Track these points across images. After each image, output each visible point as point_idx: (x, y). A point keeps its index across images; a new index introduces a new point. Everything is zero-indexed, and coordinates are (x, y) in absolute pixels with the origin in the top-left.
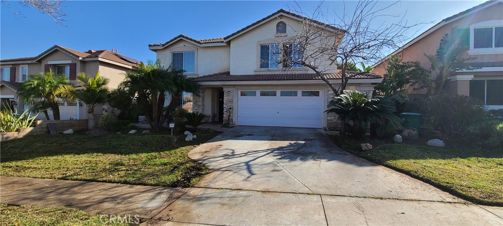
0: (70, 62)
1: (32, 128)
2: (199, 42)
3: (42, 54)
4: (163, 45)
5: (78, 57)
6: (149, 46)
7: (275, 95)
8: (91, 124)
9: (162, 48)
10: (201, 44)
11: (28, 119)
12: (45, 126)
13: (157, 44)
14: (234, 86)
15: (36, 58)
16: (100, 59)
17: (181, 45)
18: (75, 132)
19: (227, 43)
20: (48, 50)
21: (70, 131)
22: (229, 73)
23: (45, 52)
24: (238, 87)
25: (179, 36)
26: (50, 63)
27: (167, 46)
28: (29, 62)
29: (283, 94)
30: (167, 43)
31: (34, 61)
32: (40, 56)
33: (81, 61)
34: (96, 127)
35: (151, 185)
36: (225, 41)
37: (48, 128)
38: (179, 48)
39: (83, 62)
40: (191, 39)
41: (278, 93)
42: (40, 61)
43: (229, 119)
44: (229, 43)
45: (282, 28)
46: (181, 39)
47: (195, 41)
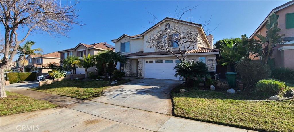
0: (84, 50)
1: (65, 77)
2: (131, 37)
3: (76, 47)
4: (117, 40)
5: (87, 47)
6: (112, 40)
7: (162, 62)
8: (86, 76)
9: (117, 41)
10: (132, 38)
11: (64, 74)
12: (69, 76)
13: (115, 39)
14: (143, 58)
15: (74, 49)
16: (94, 48)
17: (124, 39)
18: (79, 79)
19: (142, 36)
20: (78, 45)
21: (77, 79)
22: (143, 52)
23: (77, 46)
24: (145, 59)
25: (123, 35)
26: (78, 50)
27: (118, 40)
28: (72, 50)
29: (166, 62)
30: (118, 39)
31: (73, 50)
32: (75, 48)
33: (88, 49)
34: (88, 77)
35: (78, 98)
36: (141, 36)
37: (70, 77)
38: (123, 41)
39: (89, 50)
40: (128, 36)
41: (164, 61)
42: (75, 50)
43: (140, 75)
44: (143, 36)
45: (168, 26)
46: (124, 37)
47: (129, 37)
